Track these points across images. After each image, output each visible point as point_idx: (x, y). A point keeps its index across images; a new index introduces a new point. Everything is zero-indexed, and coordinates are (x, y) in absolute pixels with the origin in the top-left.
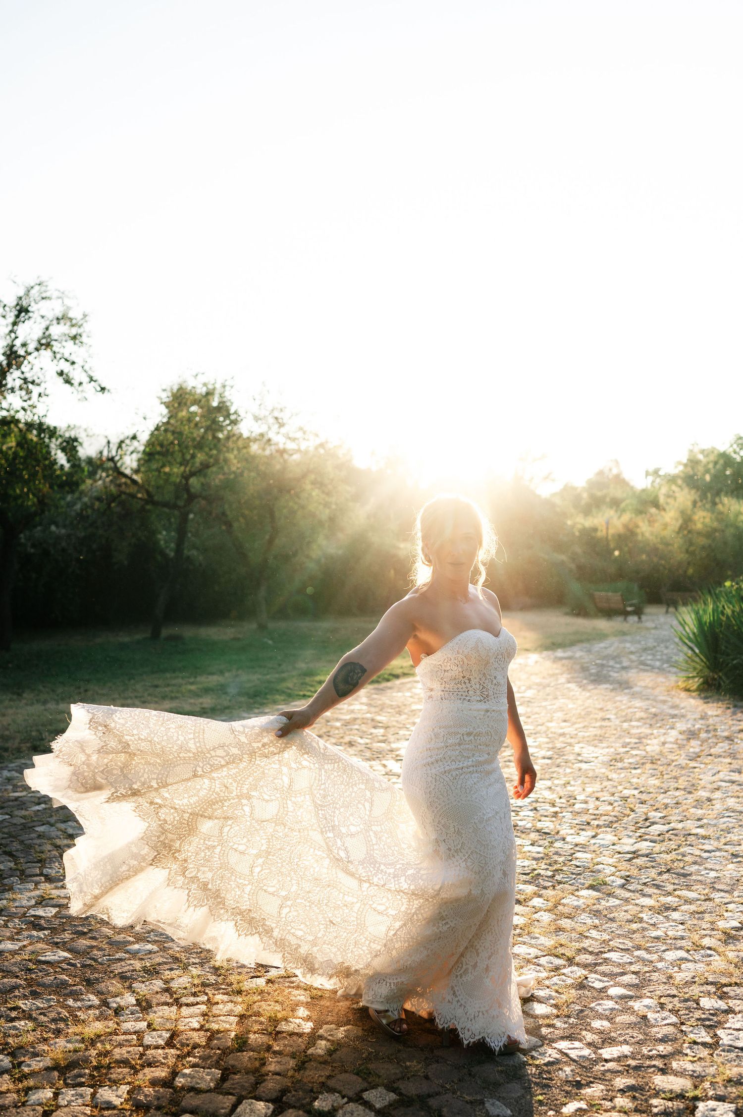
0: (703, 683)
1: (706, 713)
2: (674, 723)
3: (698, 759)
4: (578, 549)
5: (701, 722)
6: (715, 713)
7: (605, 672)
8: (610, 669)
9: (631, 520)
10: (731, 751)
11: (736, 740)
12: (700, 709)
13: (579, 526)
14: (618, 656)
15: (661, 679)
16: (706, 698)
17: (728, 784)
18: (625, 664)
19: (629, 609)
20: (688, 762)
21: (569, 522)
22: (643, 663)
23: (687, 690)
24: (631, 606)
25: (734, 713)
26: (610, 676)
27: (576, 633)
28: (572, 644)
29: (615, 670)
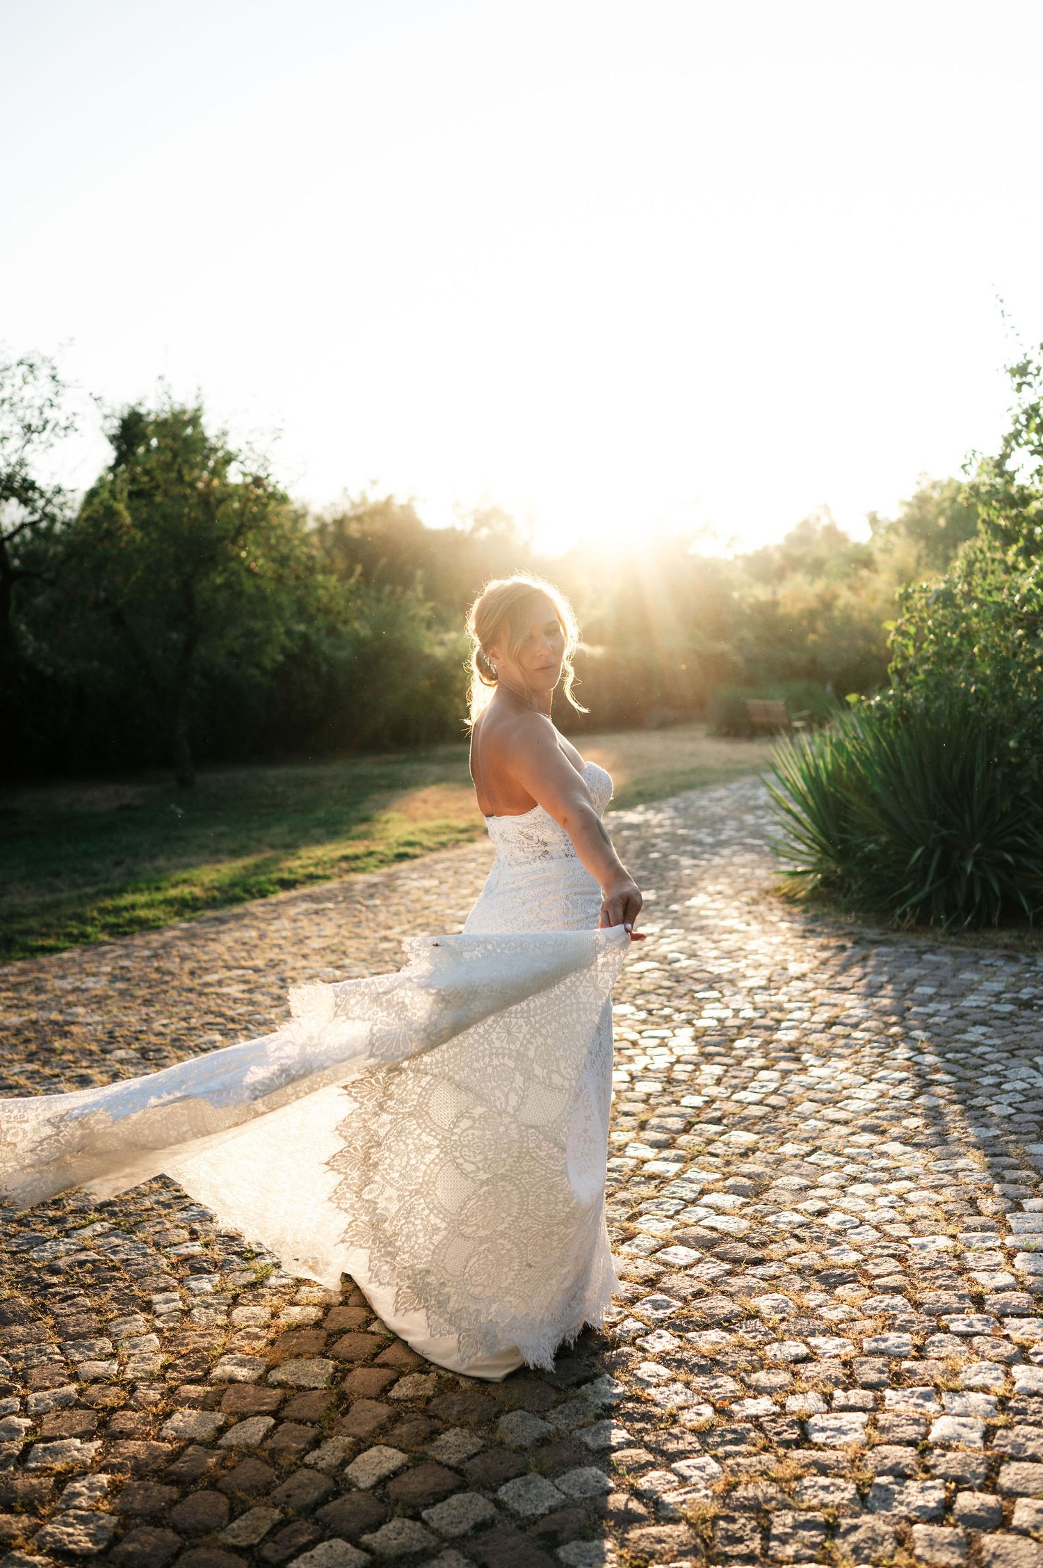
0: (825, 882)
1: (785, 969)
2: (700, 1004)
3: (683, 1139)
4: (747, 634)
5: (760, 998)
6: (805, 967)
7: (673, 857)
8: (689, 848)
9: (827, 587)
10: (773, 1100)
11: (804, 1057)
12: (778, 958)
13: (751, 600)
14: (722, 820)
15: (760, 872)
16: (815, 919)
17: (695, 1254)
18: (723, 837)
19: (798, 724)
20: (650, 1153)
21: (736, 595)
22: (757, 833)
23: (790, 899)
24: (801, 719)
25: (845, 968)
26: (676, 866)
27: (693, 771)
28: (674, 792)
29: (697, 849)
